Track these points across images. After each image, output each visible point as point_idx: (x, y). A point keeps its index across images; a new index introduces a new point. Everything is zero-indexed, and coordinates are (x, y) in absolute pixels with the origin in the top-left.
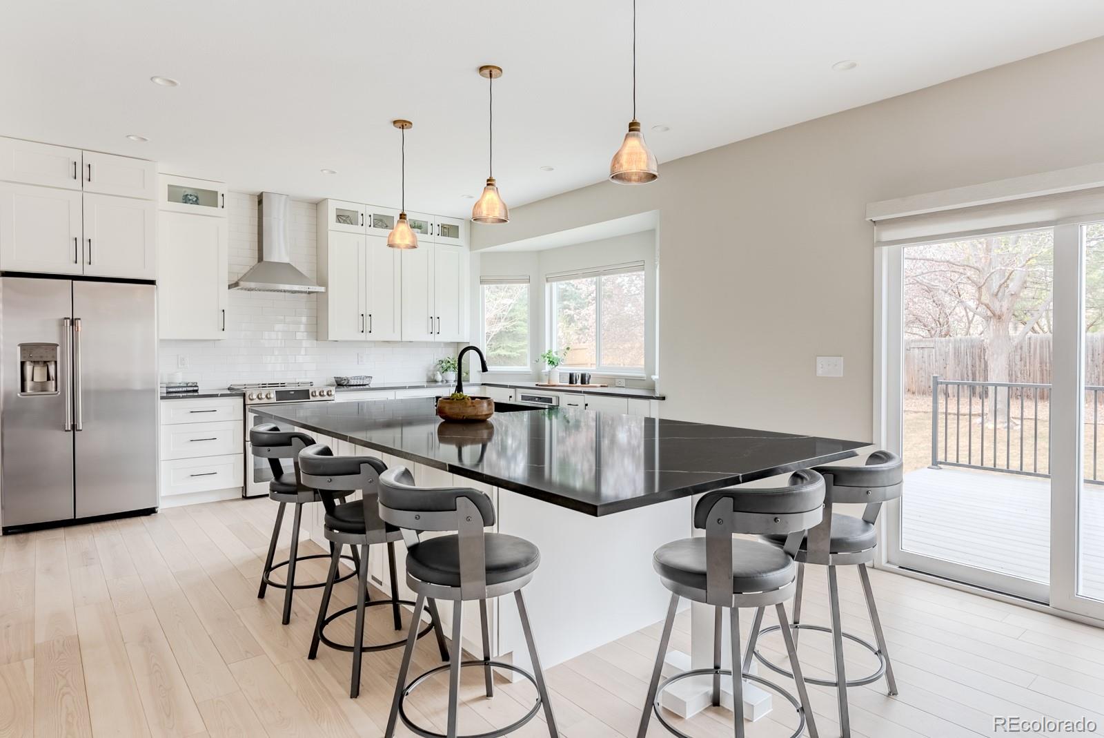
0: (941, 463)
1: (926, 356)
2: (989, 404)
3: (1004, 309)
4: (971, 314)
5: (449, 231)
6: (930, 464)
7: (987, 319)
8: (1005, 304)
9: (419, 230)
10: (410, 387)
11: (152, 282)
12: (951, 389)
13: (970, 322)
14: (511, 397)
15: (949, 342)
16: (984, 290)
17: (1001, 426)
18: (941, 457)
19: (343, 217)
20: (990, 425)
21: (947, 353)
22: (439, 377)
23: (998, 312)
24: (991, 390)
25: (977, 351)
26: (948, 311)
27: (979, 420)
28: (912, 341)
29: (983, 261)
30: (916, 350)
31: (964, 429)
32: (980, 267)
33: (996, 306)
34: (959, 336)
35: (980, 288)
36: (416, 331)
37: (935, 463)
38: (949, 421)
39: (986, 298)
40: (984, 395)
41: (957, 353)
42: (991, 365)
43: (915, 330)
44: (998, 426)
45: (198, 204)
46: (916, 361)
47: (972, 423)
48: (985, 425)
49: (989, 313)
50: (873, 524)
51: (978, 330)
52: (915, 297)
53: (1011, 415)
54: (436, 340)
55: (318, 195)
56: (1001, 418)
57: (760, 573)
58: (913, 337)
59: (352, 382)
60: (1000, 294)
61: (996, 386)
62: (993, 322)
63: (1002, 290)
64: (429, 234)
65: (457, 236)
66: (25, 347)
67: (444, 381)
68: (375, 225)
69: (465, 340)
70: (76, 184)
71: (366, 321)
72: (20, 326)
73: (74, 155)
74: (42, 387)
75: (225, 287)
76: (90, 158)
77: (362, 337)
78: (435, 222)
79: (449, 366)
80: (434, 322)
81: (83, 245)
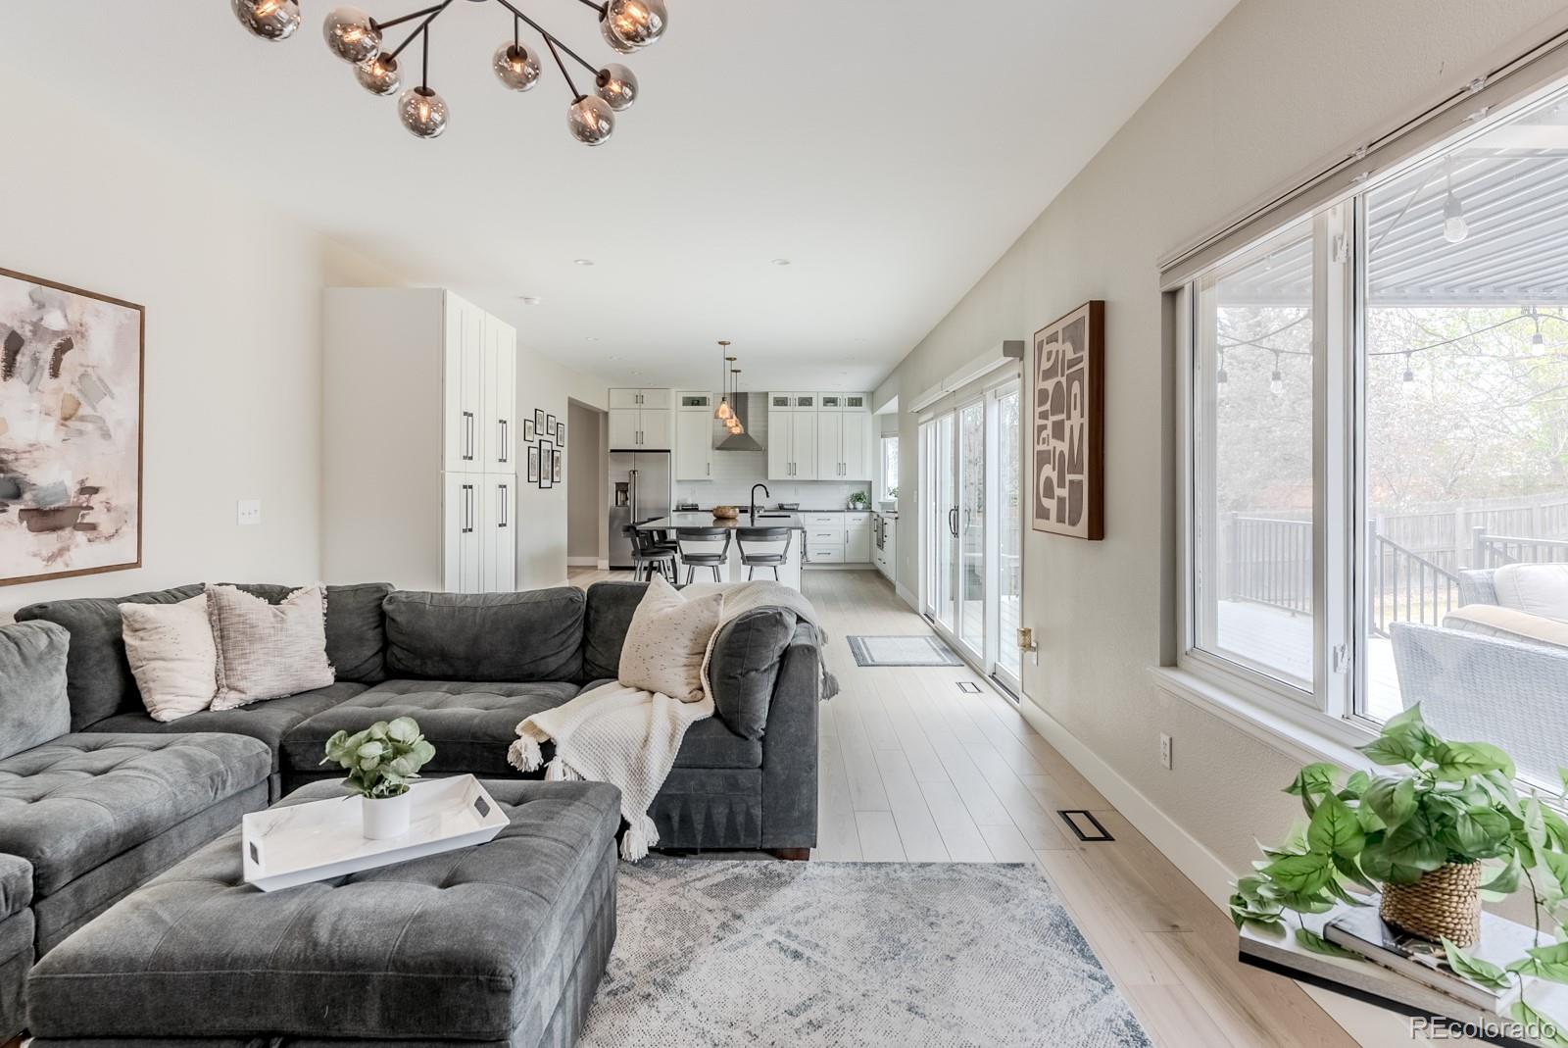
5: (855, 402)
9: (832, 404)
10: (828, 511)
11: (669, 451)
19: (781, 402)
22: (851, 506)
36: (829, 473)
54: (844, 480)
59: (785, 507)
64: (839, 405)
65: (861, 405)
66: (617, 484)
67: (855, 508)
68: (800, 405)
69: (868, 479)
70: (637, 406)
71: (792, 467)
72: (616, 474)
73: (637, 392)
74: (624, 503)
75: (710, 451)
76: (643, 392)
77: (790, 478)
78: (843, 398)
79: (858, 498)
80: (841, 467)
81: (639, 435)
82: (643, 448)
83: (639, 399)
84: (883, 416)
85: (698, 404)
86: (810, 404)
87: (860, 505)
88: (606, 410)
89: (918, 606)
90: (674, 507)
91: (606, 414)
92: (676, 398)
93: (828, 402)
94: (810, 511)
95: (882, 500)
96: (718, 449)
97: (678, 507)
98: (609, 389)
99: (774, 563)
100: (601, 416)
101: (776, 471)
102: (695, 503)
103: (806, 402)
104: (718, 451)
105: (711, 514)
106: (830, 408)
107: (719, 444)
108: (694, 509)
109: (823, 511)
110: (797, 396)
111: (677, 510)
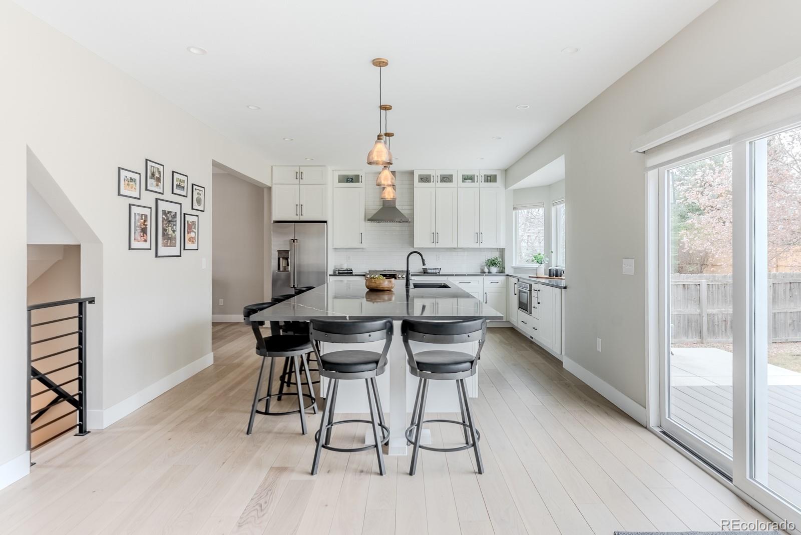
5: (491, 179)
9: (470, 181)
10: (468, 275)
11: (325, 222)
14: (515, 284)
19: (425, 179)
22: (486, 270)
36: (467, 242)
45: (352, 182)
54: (481, 247)
55: (410, 169)
64: (476, 182)
65: (495, 181)
66: (279, 251)
67: (489, 272)
68: (441, 181)
69: (502, 246)
70: (297, 181)
71: (435, 236)
72: (278, 243)
73: (297, 169)
74: (285, 269)
75: (363, 222)
76: (303, 169)
77: (433, 246)
78: (480, 174)
79: (492, 263)
80: (478, 236)
81: (299, 207)
82: (302, 219)
83: (299, 176)
84: (515, 191)
85: (352, 181)
86: (451, 181)
87: (494, 270)
88: (270, 186)
89: (647, 416)
90: (330, 272)
91: (270, 189)
92: (331, 176)
93: (465, 179)
94: (453, 275)
95: (514, 265)
96: (371, 220)
97: (334, 272)
98: (272, 166)
99: (460, 375)
100: (266, 191)
101: (421, 240)
102: (349, 267)
103: (446, 179)
104: (369, 223)
105: (363, 278)
106: (468, 183)
107: (370, 217)
108: (349, 273)
109: (465, 275)
110: (439, 173)
111: (334, 275)
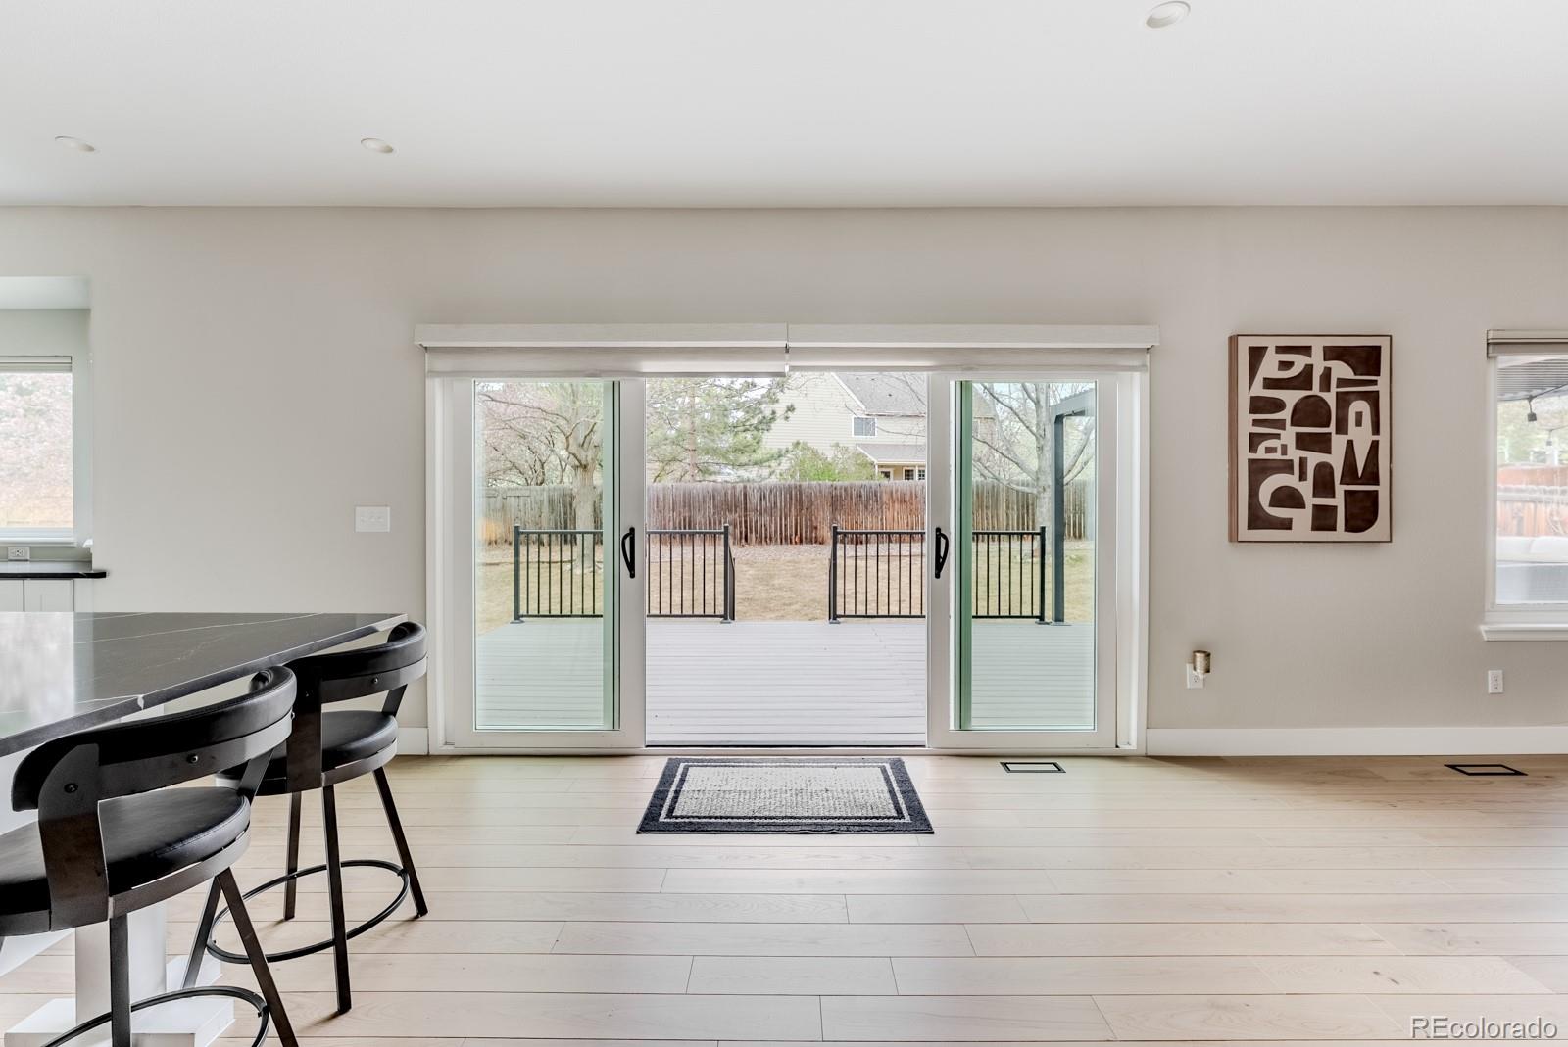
0: (523, 616)
1: (522, 504)
2: (577, 549)
3: (589, 459)
4: (563, 464)
6: (513, 618)
7: (576, 468)
8: (590, 454)
12: (545, 537)
13: (563, 471)
15: (544, 490)
16: (571, 440)
17: (588, 571)
18: (523, 611)
20: (578, 571)
21: (542, 502)
23: (584, 463)
24: (579, 537)
25: (569, 499)
26: (544, 459)
27: (569, 566)
28: (508, 489)
29: (571, 411)
30: (513, 498)
31: (555, 577)
32: (568, 418)
33: (582, 456)
34: (555, 484)
35: (567, 438)
37: (518, 617)
38: (541, 570)
39: (574, 448)
40: (574, 541)
41: (551, 502)
42: (579, 514)
43: (513, 478)
44: (585, 571)
46: (513, 511)
47: (563, 570)
48: (574, 571)
49: (577, 463)
50: (395, 715)
51: (570, 481)
52: (512, 443)
53: (596, 559)
56: (588, 563)
57: (169, 845)
58: (511, 485)
60: (586, 445)
61: (583, 533)
62: (580, 470)
63: (587, 440)
